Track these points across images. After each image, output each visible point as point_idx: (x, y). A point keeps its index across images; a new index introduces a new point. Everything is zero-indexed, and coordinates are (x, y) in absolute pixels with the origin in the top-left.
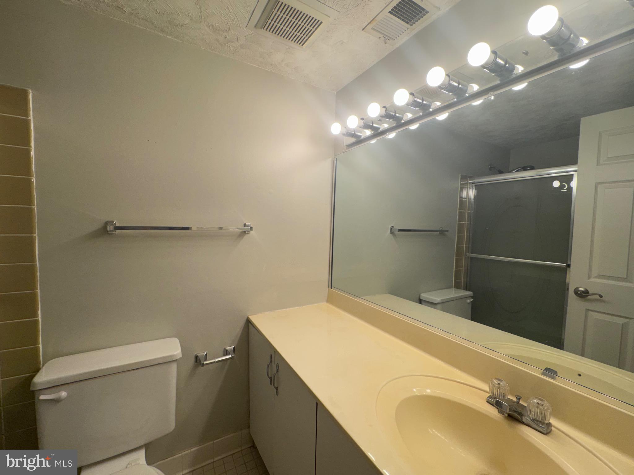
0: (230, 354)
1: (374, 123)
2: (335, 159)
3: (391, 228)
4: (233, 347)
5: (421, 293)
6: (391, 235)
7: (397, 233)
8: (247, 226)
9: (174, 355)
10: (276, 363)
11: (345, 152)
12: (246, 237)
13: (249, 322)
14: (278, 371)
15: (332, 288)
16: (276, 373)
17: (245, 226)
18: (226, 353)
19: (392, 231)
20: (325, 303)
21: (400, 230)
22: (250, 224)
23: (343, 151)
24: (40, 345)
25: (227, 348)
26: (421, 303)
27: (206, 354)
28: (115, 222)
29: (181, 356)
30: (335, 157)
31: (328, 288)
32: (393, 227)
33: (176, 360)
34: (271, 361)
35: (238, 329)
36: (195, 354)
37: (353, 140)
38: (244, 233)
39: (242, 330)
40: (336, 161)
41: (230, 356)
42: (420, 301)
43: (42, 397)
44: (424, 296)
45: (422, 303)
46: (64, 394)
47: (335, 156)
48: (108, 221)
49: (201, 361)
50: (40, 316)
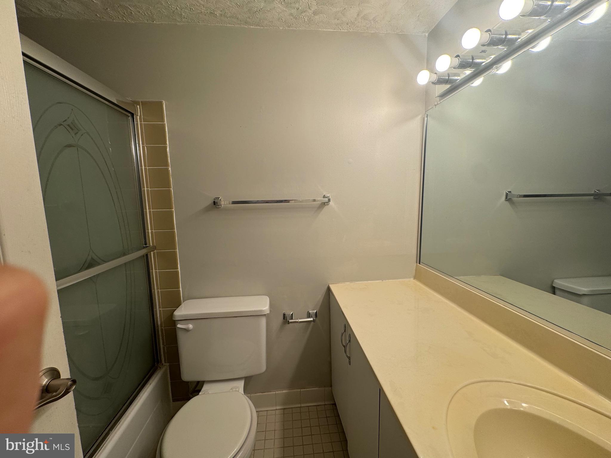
0: (312, 317)
1: (474, 58)
2: (426, 116)
3: (507, 194)
4: (316, 311)
5: (555, 279)
6: (507, 203)
7: (515, 199)
8: (326, 198)
9: (263, 310)
10: (349, 334)
11: (438, 104)
12: (326, 208)
13: (329, 290)
14: (350, 341)
15: (421, 263)
16: (348, 342)
17: (324, 198)
18: (309, 316)
19: (508, 198)
20: (412, 279)
21: (521, 196)
22: (329, 195)
23: (436, 103)
24: (181, 289)
25: (310, 311)
26: (554, 293)
27: (292, 314)
28: (220, 198)
29: (268, 312)
30: (425, 114)
31: (416, 263)
32: (510, 192)
33: (265, 315)
34: (345, 331)
35: (320, 296)
36: (283, 312)
37: (445, 87)
38: (324, 204)
39: (323, 296)
40: (426, 118)
41: (312, 319)
42: (553, 290)
43: (179, 326)
44: (559, 283)
45: (557, 292)
46: (191, 326)
47: (426, 112)
48: (216, 198)
49: (287, 319)
50: (179, 268)
